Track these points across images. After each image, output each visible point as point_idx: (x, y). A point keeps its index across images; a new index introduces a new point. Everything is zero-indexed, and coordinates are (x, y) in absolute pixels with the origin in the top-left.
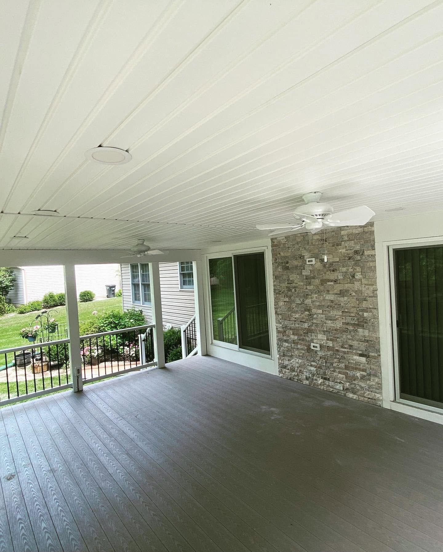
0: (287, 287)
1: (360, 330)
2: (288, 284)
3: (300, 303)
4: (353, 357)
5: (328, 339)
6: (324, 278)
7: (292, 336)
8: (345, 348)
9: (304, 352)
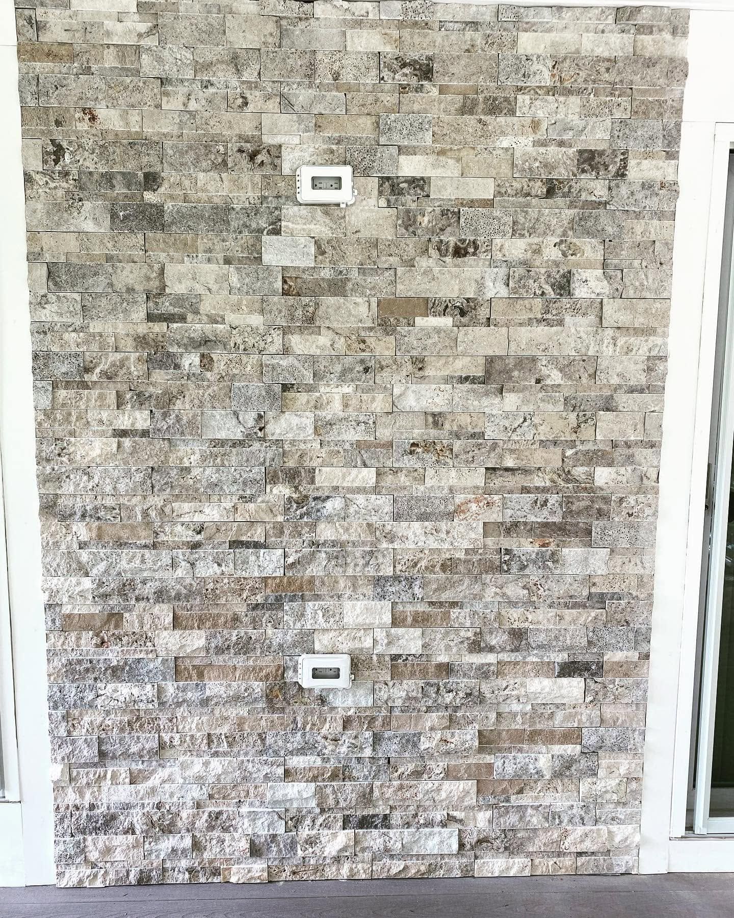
0: (141, 341)
1: (572, 553)
2: (150, 318)
3: (239, 436)
4: (523, 685)
5: (396, 622)
6: (402, 289)
7: (165, 633)
8: (491, 649)
9: (243, 711)
